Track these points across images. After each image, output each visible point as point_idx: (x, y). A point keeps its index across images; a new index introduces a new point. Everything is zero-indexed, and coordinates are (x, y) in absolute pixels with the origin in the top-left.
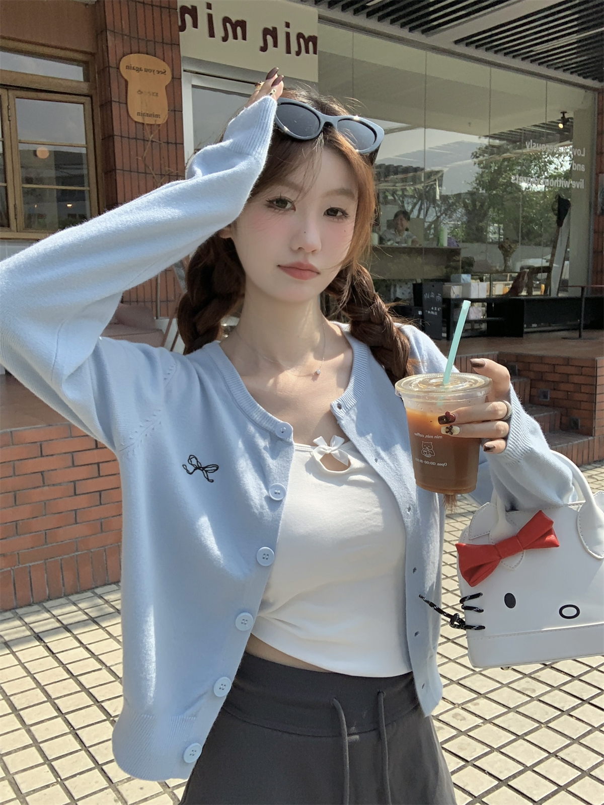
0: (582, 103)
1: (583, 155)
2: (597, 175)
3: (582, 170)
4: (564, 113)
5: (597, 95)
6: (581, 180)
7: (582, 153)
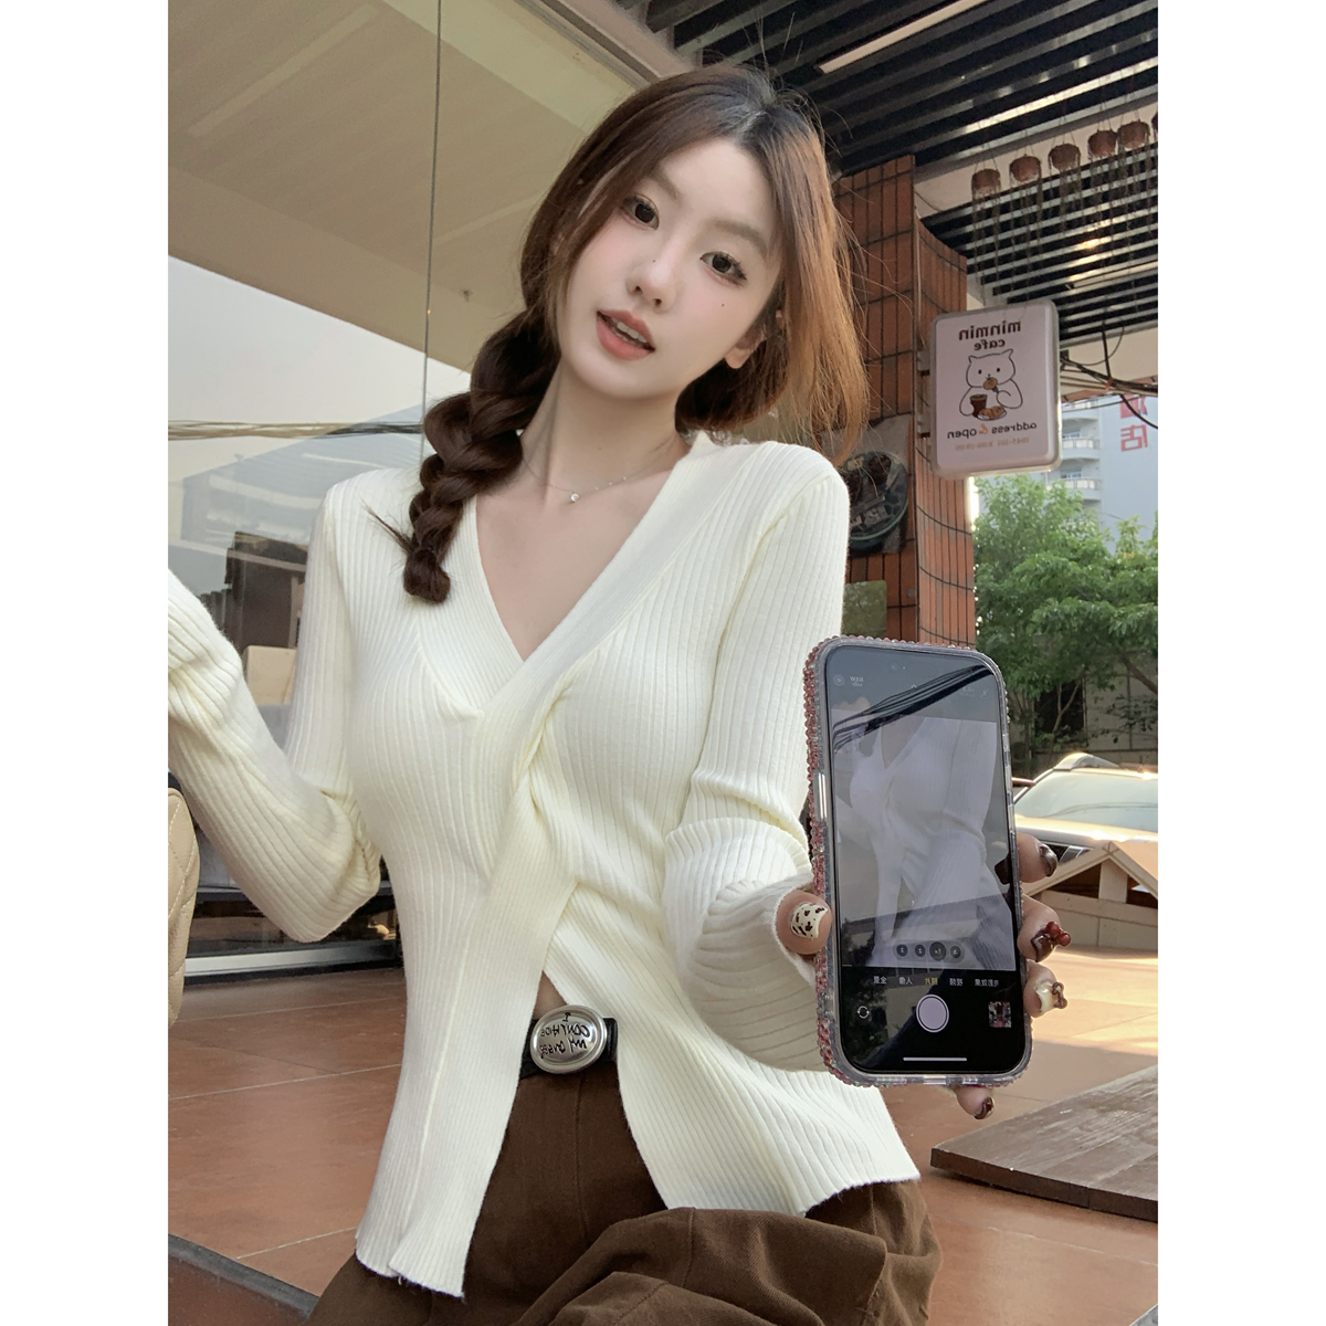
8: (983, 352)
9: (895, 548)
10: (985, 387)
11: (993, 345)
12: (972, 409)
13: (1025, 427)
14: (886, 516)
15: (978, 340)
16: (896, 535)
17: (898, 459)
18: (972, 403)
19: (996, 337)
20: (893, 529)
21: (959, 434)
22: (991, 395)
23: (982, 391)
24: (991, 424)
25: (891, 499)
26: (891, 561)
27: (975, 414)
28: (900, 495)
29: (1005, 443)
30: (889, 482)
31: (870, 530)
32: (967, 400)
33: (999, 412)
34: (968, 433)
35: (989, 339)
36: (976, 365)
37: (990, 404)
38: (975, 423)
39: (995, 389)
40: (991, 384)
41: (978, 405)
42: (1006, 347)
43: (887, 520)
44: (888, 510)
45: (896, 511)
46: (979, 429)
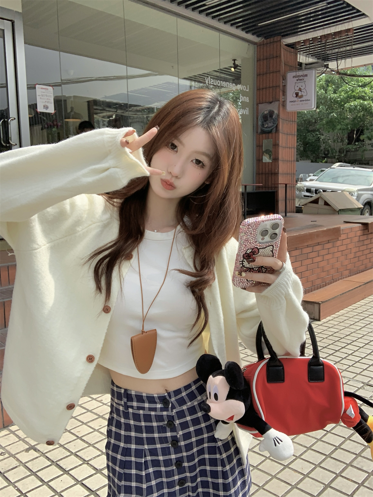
0: (247, 53)
1: (248, 90)
2: (257, 104)
3: (247, 101)
4: (234, 60)
5: (256, 47)
6: (246, 108)
7: (247, 89)
8: (298, 81)
9: (275, 132)
10: (299, 90)
11: (301, 80)
12: (295, 96)
13: (308, 100)
14: (273, 125)
15: (297, 78)
16: (275, 129)
17: (276, 112)
18: (296, 94)
19: (302, 78)
20: (274, 128)
21: (292, 102)
22: (300, 92)
23: (298, 91)
24: (300, 99)
25: (274, 121)
26: (274, 135)
27: (296, 97)
28: (276, 120)
29: (302, 104)
30: (274, 117)
31: (269, 128)
32: (294, 94)
33: (302, 96)
34: (294, 101)
35: (300, 78)
36: (297, 85)
37: (300, 94)
38: (296, 99)
39: (301, 91)
40: (300, 90)
41: (297, 94)
42: (304, 80)
43: (273, 126)
44: (273, 123)
45: (275, 123)
46: (297, 100)
